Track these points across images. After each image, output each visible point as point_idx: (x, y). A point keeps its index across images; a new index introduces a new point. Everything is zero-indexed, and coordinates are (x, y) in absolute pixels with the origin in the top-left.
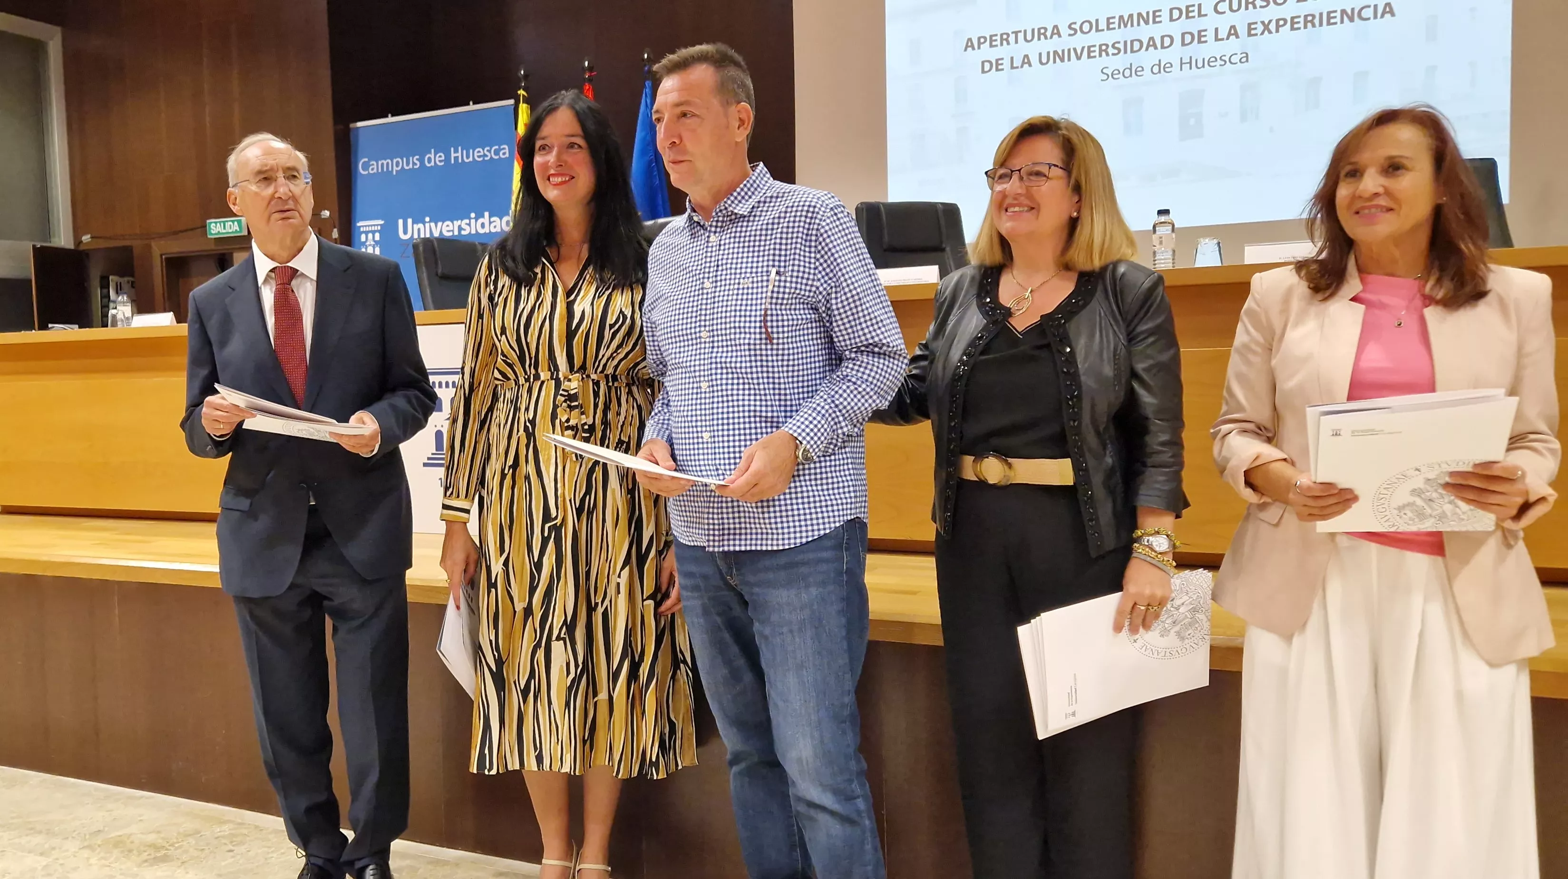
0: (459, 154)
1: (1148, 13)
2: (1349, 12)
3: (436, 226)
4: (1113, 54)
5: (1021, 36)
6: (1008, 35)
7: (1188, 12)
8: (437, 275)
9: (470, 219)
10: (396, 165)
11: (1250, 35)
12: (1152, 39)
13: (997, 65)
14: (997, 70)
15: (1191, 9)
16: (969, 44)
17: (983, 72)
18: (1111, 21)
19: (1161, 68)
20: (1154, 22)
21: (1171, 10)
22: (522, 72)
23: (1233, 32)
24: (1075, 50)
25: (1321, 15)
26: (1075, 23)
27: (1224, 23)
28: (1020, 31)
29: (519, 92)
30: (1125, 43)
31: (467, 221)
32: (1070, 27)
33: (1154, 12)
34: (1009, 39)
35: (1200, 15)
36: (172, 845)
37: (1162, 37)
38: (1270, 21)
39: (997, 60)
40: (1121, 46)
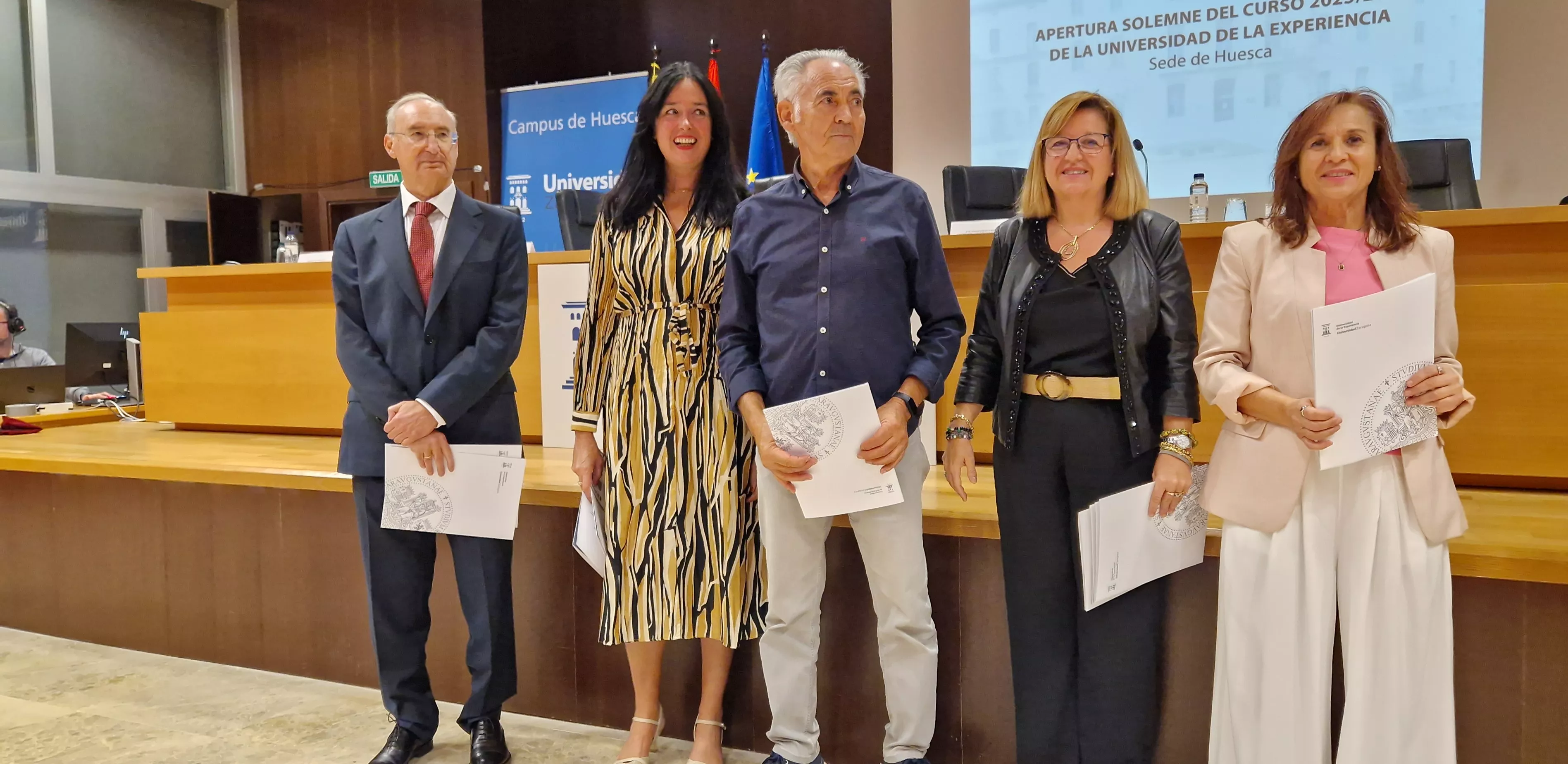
0: (599, 118)
1: (1189, 13)
2: (1353, 17)
3: (578, 182)
4: (1160, 47)
5: (1083, 29)
6: (1073, 28)
7: (1222, 13)
8: (577, 222)
9: (608, 175)
10: (542, 127)
11: (1272, 34)
12: (1192, 35)
13: (1063, 54)
14: (1064, 58)
15: (1225, 10)
16: (1040, 35)
17: (1052, 59)
18: (1159, 18)
19: (1200, 59)
20: (1195, 21)
21: (1209, 11)
22: (655, 48)
23: (1259, 31)
24: (1128, 42)
25: (1330, 18)
26: (1129, 20)
27: (1251, 23)
28: (1083, 26)
29: (652, 65)
30: (1170, 37)
31: (605, 177)
32: (1124, 23)
33: (1195, 12)
34: (1074, 32)
35: (1232, 16)
36: (329, 724)
37: (1201, 34)
38: (1289, 23)
39: (1064, 50)
40: (1167, 40)
